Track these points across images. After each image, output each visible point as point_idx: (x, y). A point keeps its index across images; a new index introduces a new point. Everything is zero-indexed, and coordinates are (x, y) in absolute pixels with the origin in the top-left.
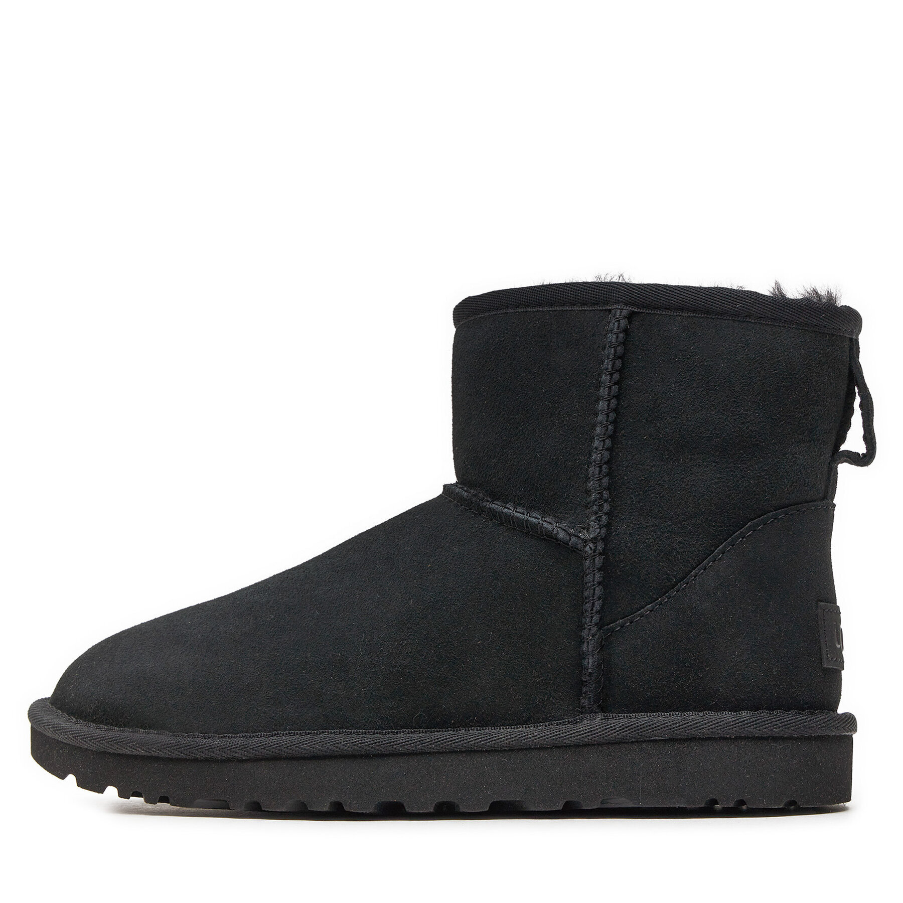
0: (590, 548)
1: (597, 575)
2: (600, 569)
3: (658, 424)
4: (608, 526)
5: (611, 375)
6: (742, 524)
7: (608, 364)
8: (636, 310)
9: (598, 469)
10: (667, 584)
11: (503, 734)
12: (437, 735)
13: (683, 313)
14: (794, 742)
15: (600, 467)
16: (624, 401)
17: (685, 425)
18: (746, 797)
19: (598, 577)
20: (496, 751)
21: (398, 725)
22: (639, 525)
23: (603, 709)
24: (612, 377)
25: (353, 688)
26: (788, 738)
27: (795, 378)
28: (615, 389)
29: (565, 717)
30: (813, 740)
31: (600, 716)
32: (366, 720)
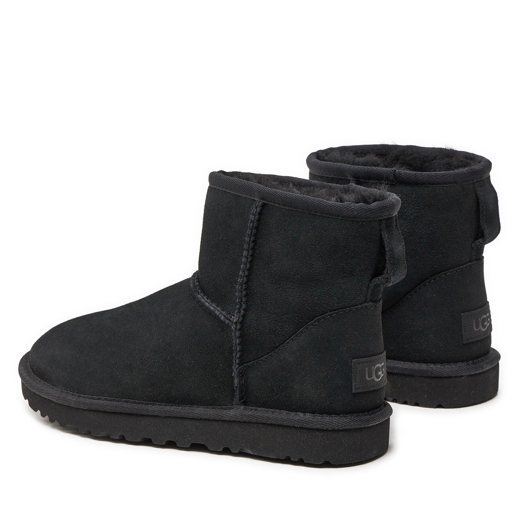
0: (234, 327)
1: (238, 340)
2: (239, 337)
3: (271, 265)
4: (244, 316)
5: (250, 238)
6: (312, 319)
7: (248, 232)
8: (266, 203)
9: (240, 286)
10: (274, 346)
11: (199, 411)
12: (168, 408)
13: (286, 208)
14: (329, 432)
15: (242, 286)
16: (258, 251)
17: (283, 267)
18: (303, 458)
19: (238, 341)
20: (194, 419)
21: (154, 400)
22: (260, 315)
23: (245, 403)
24: (250, 239)
25: (134, 380)
26: (325, 430)
27: (339, 246)
28: (252, 245)
29: (228, 405)
30: (340, 432)
31: (242, 407)
32: (139, 396)
